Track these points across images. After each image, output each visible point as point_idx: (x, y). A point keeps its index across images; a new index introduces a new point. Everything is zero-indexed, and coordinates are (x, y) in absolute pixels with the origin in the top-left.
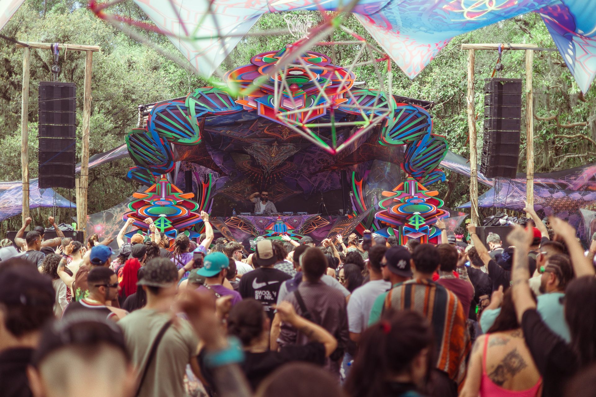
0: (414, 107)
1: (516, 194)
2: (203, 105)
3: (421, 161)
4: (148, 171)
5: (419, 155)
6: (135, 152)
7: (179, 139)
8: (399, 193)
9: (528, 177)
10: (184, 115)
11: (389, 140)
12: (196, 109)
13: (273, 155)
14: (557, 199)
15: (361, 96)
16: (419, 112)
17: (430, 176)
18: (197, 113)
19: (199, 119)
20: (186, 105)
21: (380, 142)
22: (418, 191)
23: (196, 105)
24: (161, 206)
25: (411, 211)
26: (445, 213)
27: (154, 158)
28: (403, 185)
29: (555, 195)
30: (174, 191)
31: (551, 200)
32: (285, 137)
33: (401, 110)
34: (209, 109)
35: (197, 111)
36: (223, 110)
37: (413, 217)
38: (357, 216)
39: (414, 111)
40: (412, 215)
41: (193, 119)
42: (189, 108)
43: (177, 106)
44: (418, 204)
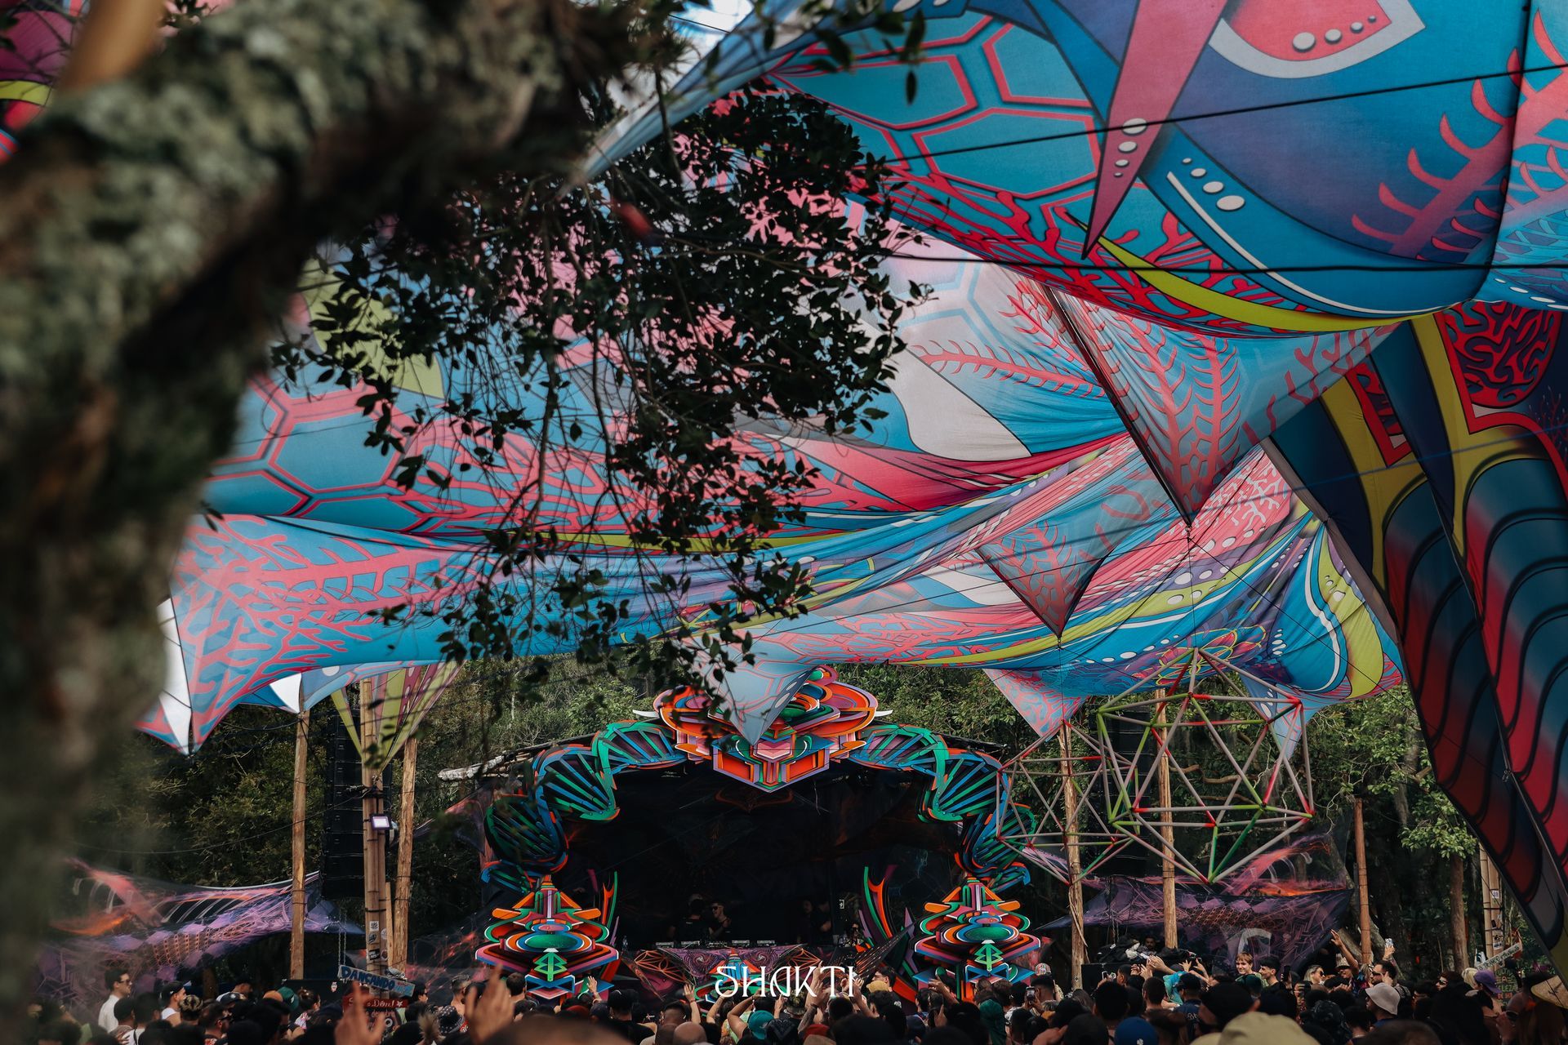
0: (979, 756)
1: (1140, 904)
2: (621, 752)
3: (990, 849)
4: (520, 869)
5: (988, 839)
6: (500, 835)
7: (581, 813)
8: (954, 905)
9: (1166, 875)
10: (592, 772)
11: (937, 813)
12: (610, 761)
13: (714, 837)
14: (1208, 912)
15: (887, 736)
16: (987, 766)
17: (1004, 876)
18: (612, 767)
19: (617, 777)
20: (594, 753)
21: (920, 817)
22: (985, 903)
23: (611, 752)
24: (548, 933)
25: (978, 938)
26: (1031, 940)
27: (535, 847)
28: (961, 892)
29: (1206, 905)
30: (565, 906)
31: (1198, 913)
32: (751, 806)
33: (956, 761)
34: (632, 761)
35: (613, 764)
36: (653, 761)
37: (981, 950)
38: (875, 948)
39: (978, 763)
40: (979, 945)
41: (607, 779)
42: (598, 757)
43: (579, 754)
44: (989, 925)
